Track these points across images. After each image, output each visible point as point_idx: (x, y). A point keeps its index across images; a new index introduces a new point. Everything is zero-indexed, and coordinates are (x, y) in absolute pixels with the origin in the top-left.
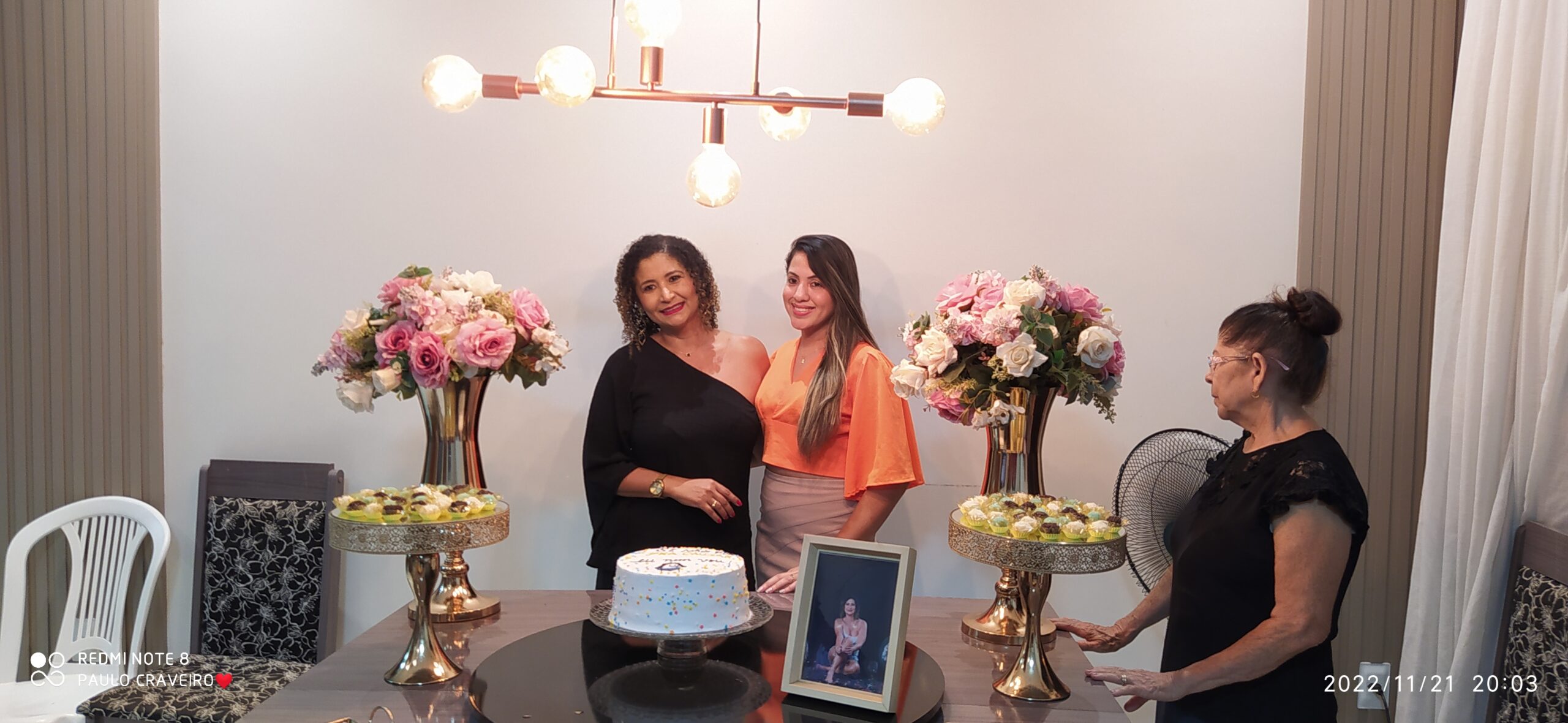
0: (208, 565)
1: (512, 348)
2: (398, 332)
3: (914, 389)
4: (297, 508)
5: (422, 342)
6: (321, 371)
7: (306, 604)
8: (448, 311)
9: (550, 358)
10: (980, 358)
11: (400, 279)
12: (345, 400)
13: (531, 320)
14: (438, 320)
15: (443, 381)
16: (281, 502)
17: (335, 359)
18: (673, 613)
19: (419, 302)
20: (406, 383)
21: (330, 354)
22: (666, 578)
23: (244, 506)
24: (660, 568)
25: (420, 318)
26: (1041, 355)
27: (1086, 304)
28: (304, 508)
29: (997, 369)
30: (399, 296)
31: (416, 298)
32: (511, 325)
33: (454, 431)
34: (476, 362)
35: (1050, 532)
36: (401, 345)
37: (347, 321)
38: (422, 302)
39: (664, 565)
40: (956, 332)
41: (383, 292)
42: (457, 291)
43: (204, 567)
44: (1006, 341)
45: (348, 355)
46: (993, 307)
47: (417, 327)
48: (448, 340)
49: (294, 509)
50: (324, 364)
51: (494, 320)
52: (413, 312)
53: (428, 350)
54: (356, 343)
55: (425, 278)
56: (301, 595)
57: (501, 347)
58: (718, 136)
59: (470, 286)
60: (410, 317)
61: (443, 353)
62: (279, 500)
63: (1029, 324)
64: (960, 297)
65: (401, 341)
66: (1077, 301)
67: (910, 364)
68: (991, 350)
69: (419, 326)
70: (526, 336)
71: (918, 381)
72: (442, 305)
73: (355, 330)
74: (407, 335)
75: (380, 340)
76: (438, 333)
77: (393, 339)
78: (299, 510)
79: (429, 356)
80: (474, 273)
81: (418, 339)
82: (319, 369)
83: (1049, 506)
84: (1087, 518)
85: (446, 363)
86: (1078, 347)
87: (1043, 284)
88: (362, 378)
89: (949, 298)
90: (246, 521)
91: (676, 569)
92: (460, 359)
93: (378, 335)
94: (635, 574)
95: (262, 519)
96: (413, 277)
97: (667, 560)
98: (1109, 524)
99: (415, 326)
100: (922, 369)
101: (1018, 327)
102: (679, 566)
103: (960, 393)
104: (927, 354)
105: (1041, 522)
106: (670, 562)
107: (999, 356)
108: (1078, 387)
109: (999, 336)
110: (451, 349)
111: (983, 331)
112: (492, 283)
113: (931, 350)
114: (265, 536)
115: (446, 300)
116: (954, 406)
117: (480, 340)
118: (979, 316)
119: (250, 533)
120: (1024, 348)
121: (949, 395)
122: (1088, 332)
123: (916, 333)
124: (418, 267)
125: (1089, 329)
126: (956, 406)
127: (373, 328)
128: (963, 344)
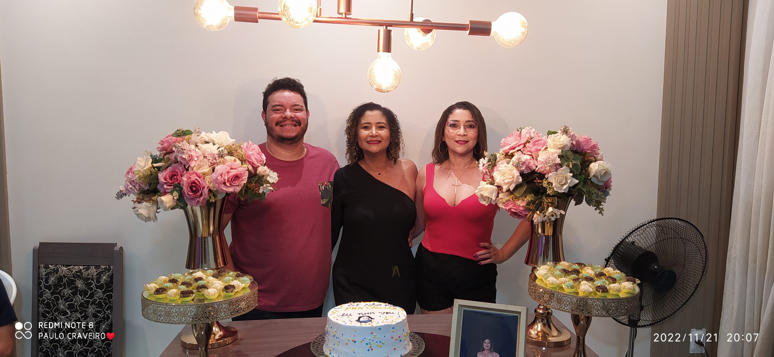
0: (41, 306)
1: (247, 180)
2: (173, 172)
3: (491, 199)
4: (95, 270)
5: (190, 178)
6: (122, 197)
7: (104, 326)
8: (205, 157)
9: (268, 185)
10: (534, 181)
11: (171, 137)
12: (139, 215)
13: (256, 162)
14: (199, 163)
15: (204, 202)
16: (85, 267)
17: (131, 188)
18: (370, 350)
19: (186, 152)
20: (180, 204)
21: (128, 185)
22: (365, 328)
23: (62, 270)
24: (358, 320)
25: (187, 162)
26: (575, 180)
27: (592, 146)
28: (100, 270)
29: (548, 188)
30: (174, 149)
31: (185, 150)
32: (245, 166)
33: (207, 231)
34: (226, 189)
36: (176, 180)
37: (138, 164)
38: (188, 152)
39: (360, 318)
40: (520, 165)
41: (160, 146)
42: (208, 144)
43: (38, 307)
44: (553, 171)
45: (139, 185)
46: (540, 150)
48: (206, 176)
49: (93, 271)
50: (124, 192)
51: (236, 162)
52: (183, 158)
53: (194, 182)
54: (144, 179)
55: (187, 137)
56: (101, 321)
57: (240, 180)
58: (388, 48)
59: (216, 141)
60: (180, 161)
61: (204, 185)
63: (567, 161)
64: (517, 143)
65: (176, 177)
66: (586, 145)
67: (487, 184)
68: (542, 176)
69: (187, 167)
70: (253, 172)
71: (494, 195)
72: (200, 154)
73: (144, 170)
74: (179, 174)
75: (161, 176)
76: (200, 171)
77: (170, 176)
79: (195, 186)
80: (217, 133)
81: (187, 176)
82: (120, 195)
83: (588, 271)
84: (616, 279)
85: (206, 191)
86: (590, 173)
87: (568, 136)
88: (150, 201)
89: (511, 144)
90: (64, 279)
91: (369, 321)
92: (214, 188)
93: (160, 174)
94: (344, 325)
95: (74, 277)
96: (181, 136)
97: (359, 314)
98: (633, 284)
99: (184, 167)
100: (496, 187)
101: (560, 162)
102: (370, 319)
103: (526, 202)
104: (503, 179)
105: (593, 284)
106: (362, 315)
107: (549, 180)
108: (592, 197)
109: (548, 168)
110: (208, 182)
111: (536, 165)
112: (230, 139)
113: (504, 176)
114: (76, 287)
115: (203, 150)
116: (521, 210)
117: (228, 176)
118: (532, 155)
119: (67, 286)
120: (565, 176)
121: (519, 203)
122: (598, 165)
123: (489, 165)
124: (184, 130)
125: (596, 162)
126: (523, 210)
127: (156, 168)
128: (524, 173)
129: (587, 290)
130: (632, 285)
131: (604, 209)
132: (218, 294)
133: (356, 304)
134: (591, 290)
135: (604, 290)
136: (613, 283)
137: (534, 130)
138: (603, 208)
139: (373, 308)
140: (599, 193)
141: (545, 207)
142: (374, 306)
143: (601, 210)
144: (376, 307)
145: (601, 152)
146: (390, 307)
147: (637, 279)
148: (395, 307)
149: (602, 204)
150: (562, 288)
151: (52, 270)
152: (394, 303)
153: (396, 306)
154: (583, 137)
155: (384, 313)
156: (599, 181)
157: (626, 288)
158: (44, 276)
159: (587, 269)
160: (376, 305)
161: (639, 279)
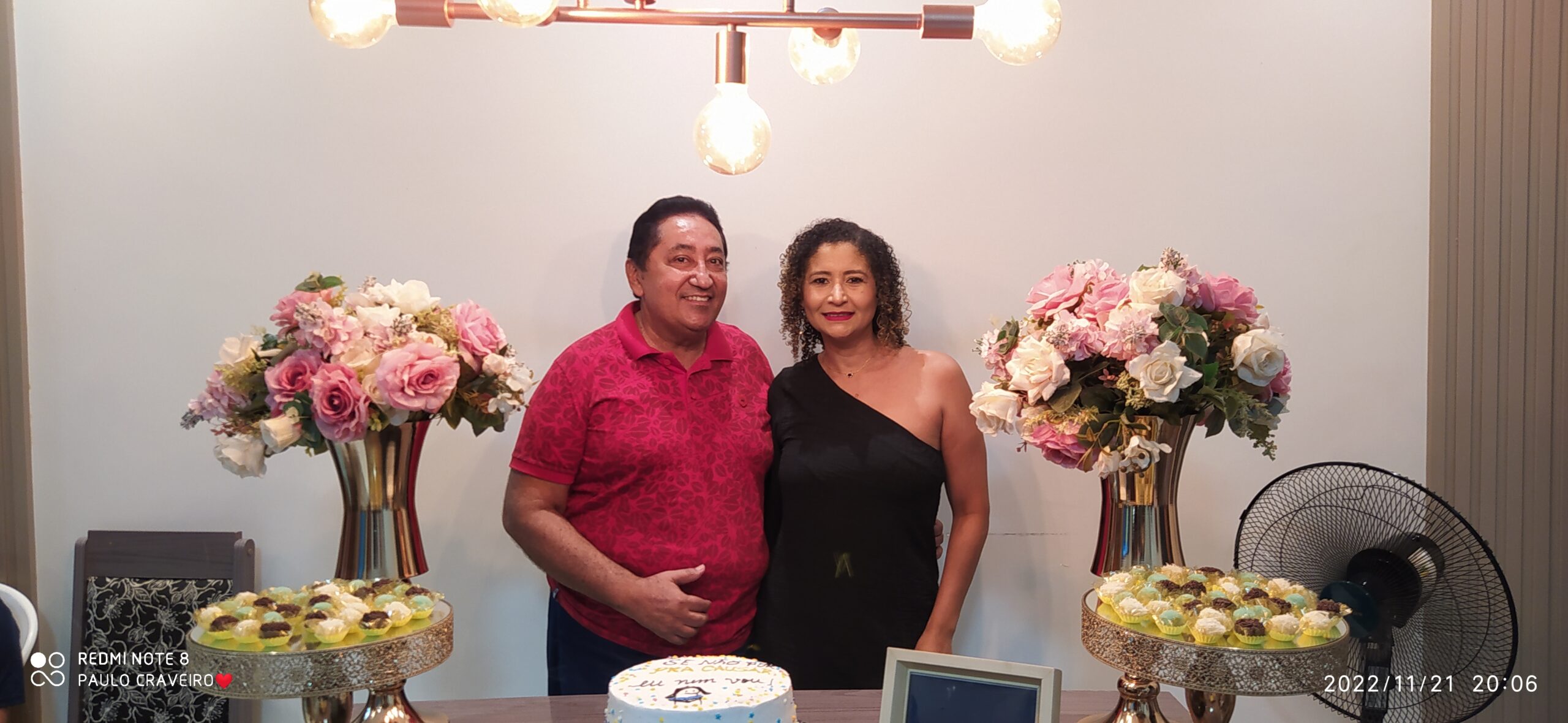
1: (455, 382)
2: (296, 366)
3: (1005, 421)
4: (196, 589)
5: (329, 378)
6: (194, 422)
7: (211, 709)
8: (366, 334)
9: (508, 395)
10: (1100, 378)
11: (300, 293)
12: (225, 461)
13: (480, 344)
14: (352, 347)
15: (360, 431)
16: (176, 582)
17: (211, 404)
19: (323, 323)
20: (308, 436)
21: (205, 398)
22: (683, 714)
23: (131, 588)
24: (672, 697)
25: (326, 345)
26: (1193, 371)
27: (1239, 297)
28: (206, 589)
29: (1130, 392)
30: (297, 317)
31: (319, 317)
32: (453, 351)
33: (381, 498)
34: (406, 403)
35: (1253, 633)
36: (300, 383)
37: (226, 352)
38: (327, 323)
39: (678, 691)
40: (1066, 342)
41: (278, 312)
42: (379, 307)
44: (1141, 353)
45: (230, 399)
46: (1114, 307)
47: (322, 358)
48: (366, 373)
49: (193, 591)
50: (196, 413)
51: (430, 344)
52: (316, 337)
53: (337, 389)
54: (239, 383)
55: (335, 291)
56: (205, 699)
57: (439, 382)
58: (737, 74)
59: (397, 300)
60: (313, 345)
61: (359, 393)
62: (175, 580)
63: (1172, 328)
64: (1063, 294)
65: (300, 378)
66: (1225, 295)
67: (996, 388)
68: (1117, 366)
69: (326, 356)
70: (474, 366)
71: (1010, 412)
72: (356, 326)
73: (238, 364)
74: (308, 370)
75: (272, 377)
76: (350, 365)
77: (289, 375)
78: (199, 591)
79: (338, 397)
80: (403, 284)
81: (323, 373)
82: (191, 420)
83: (1227, 587)
84: (1289, 605)
85: (363, 406)
86: (1234, 358)
87: (1180, 274)
88: (248, 430)
89: (1047, 297)
90: (134, 607)
91: (696, 699)
92: (383, 401)
93: (269, 371)
94: (637, 708)
95: (154, 603)
96: (317, 290)
97: (681, 682)
98: (1330, 617)
99: (320, 356)
100: (1017, 395)
101: (1157, 332)
102: (701, 694)
103: (1079, 427)
104: (1027, 374)
105: (1231, 615)
106: (686, 685)
107: (1132, 375)
108: (1238, 413)
109: (1128, 346)
110: (370, 387)
111: (1105, 341)
112: (427, 295)
113: (1029, 368)
114: (158, 625)
115: (364, 319)
116: (1068, 445)
117: (409, 374)
118: (1094, 320)
119: (139, 622)
120: (1168, 362)
121: (1061, 429)
122: (1251, 338)
123: (1002, 346)
124: (324, 276)
125: (1249, 333)
126: (1072, 444)
127: (263, 360)
128: (1077, 359)
129: (1211, 629)
130: (1326, 619)
131: (1274, 444)
132: (346, 633)
133: (683, 659)
134: (1223, 629)
135: (1255, 628)
136: (1281, 613)
137: (1106, 268)
138: (1273, 442)
139: (716, 670)
140: (1258, 405)
141: (1125, 436)
142: (721, 664)
143: (1269, 448)
144: (724, 666)
145: (1263, 314)
146: (758, 669)
147: (1343, 606)
148: (769, 668)
149: (1271, 432)
150: (1153, 625)
151: (112, 588)
152: (770, 659)
153: (774, 665)
154: (1219, 278)
155: (738, 680)
156: (1255, 376)
157: (1310, 624)
158: (94, 602)
159: (1224, 582)
160: (726, 662)
161: (1350, 606)
